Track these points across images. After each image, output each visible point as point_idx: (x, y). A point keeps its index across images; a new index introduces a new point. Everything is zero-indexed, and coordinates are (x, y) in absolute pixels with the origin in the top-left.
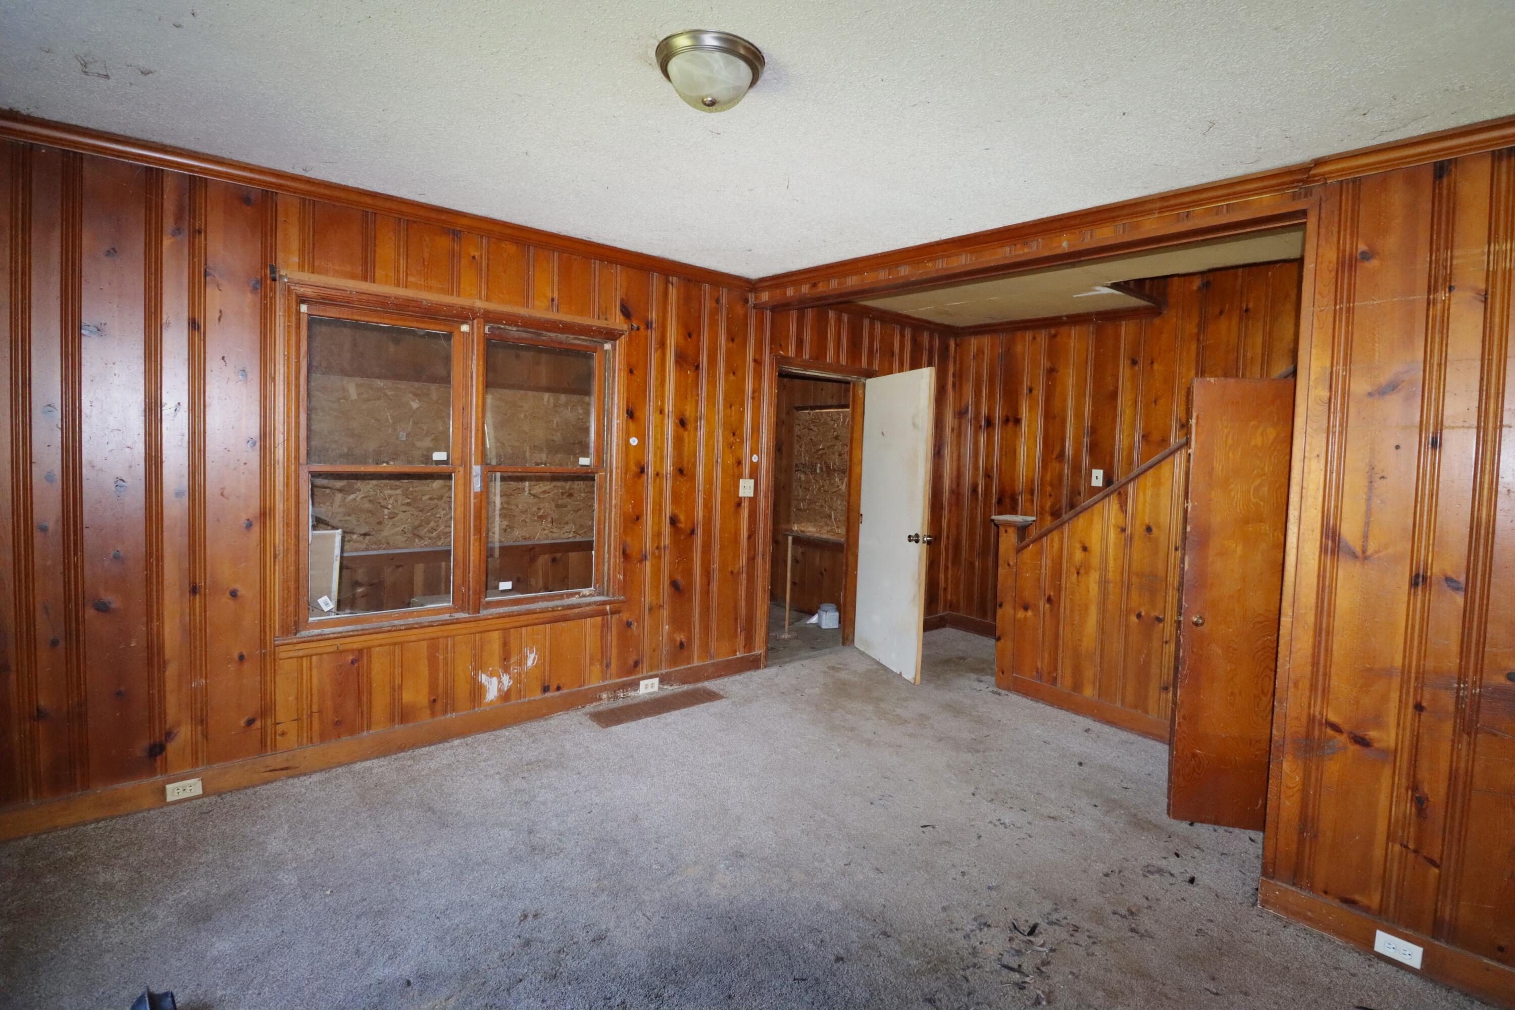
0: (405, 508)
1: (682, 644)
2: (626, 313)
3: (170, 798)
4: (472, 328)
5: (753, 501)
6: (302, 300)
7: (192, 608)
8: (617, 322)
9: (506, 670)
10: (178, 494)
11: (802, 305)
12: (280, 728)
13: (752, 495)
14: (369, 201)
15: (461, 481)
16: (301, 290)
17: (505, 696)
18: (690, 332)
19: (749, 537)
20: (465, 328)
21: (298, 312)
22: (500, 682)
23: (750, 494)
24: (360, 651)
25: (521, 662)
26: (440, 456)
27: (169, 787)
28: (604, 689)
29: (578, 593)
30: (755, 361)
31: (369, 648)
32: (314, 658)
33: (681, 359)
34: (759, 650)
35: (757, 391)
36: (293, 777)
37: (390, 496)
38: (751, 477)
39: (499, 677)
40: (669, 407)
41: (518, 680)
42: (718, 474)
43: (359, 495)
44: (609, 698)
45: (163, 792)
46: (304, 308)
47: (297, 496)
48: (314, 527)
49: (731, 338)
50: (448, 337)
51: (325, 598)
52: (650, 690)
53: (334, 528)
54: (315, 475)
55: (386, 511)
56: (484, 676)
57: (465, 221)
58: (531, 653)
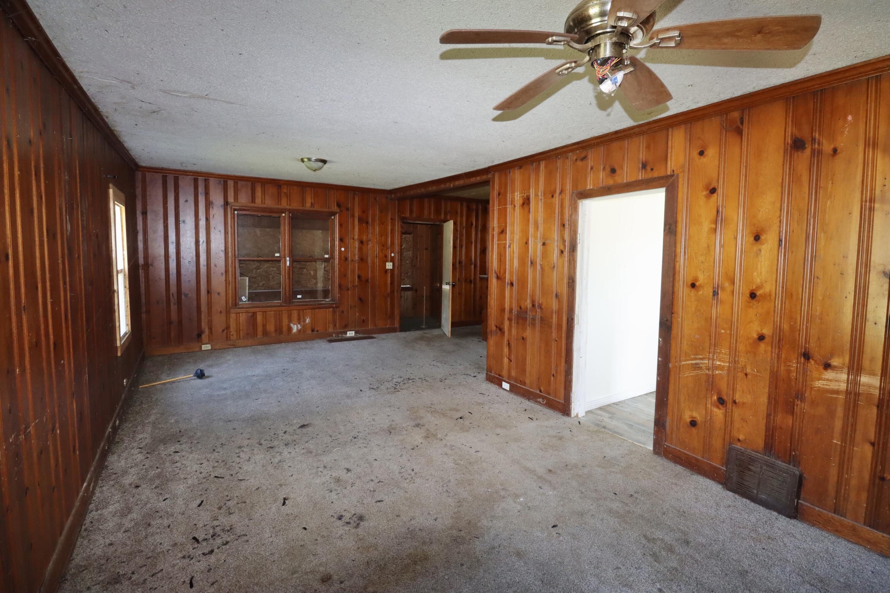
0: (278, 275)
1: (364, 321)
2: (339, 205)
3: (203, 349)
4: (285, 215)
5: (392, 271)
6: (235, 210)
7: (208, 298)
8: (335, 209)
9: (299, 323)
10: (204, 266)
11: (412, 198)
12: (231, 333)
13: (391, 268)
14: (253, 179)
15: (284, 263)
16: (235, 208)
17: (299, 331)
18: (364, 211)
19: (391, 284)
20: (283, 215)
21: (234, 214)
22: (297, 327)
23: (391, 267)
24: (254, 313)
25: (304, 321)
26: (277, 255)
27: (203, 346)
28: (334, 333)
29: (325, 300)
30: (391, 219)
31: (256, 312)
32: (241, 314)
33: (360, 221)
34: (397, 325)
35: (392, 231)
36: (235, 348)
37: (272, 271)
38: (391, 262)
39: (297, 325)
40: (356, 237)
41: (304, 327)
42: (377, 261)
43: (261, 270)
44: (336, 336)
45: (201, 347)
46: (236, 212)
47: (235, 267)
48: (240, 276)
49: (381, 212)
50: (279, 217)
51: (244, 297)
52: (351, 335)
53: (247, 277)
54: (240, 261)
55: (271, 276)
56: (292, 325)
57: (282, 182)
58: (308, 318)
